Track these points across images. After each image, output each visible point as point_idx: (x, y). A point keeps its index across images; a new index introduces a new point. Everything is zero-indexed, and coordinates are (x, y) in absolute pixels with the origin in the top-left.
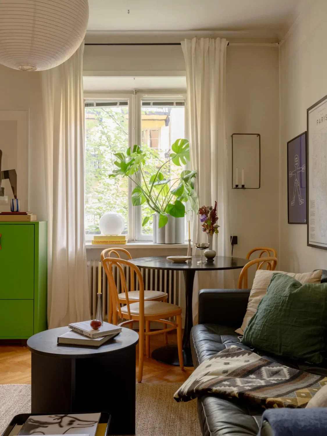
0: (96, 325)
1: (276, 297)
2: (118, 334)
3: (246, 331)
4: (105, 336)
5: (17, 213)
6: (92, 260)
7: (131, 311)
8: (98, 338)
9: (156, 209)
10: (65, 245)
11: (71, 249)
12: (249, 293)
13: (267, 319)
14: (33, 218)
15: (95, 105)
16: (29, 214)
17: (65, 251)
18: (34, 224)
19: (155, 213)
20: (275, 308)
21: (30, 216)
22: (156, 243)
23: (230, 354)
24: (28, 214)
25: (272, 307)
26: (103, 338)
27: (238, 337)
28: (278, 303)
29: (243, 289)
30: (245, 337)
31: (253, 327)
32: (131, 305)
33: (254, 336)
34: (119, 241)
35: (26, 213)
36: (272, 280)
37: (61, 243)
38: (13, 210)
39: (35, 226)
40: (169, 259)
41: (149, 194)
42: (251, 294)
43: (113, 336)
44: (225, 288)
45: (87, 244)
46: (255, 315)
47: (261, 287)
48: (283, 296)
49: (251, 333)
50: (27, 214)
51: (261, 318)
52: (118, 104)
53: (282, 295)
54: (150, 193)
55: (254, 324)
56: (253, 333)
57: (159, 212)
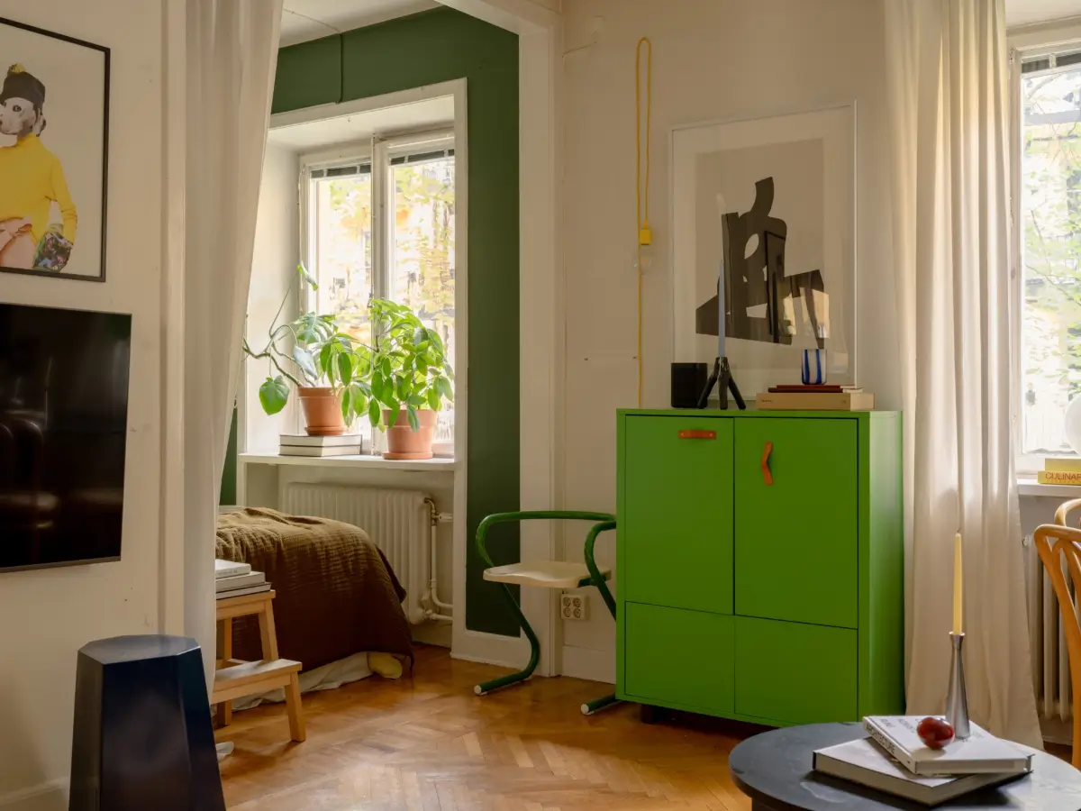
0: (935, 735)
2: (1020, 777)
4: (959, 777)
5: (818, 387)
8: (934, 776)
10: (954, 481)
11: (972, 494)
15: (1053, 62)
16: (849, 391)
17: (956, 498)
18: (857, 419)
21: (849, 395)
24: (844, 391)
26: (948, 781)
35: (838, 387)
37: (943, 476)
38: (806, 381)
39: (859, 422)
43: (995, 780)
50: (841, 391)
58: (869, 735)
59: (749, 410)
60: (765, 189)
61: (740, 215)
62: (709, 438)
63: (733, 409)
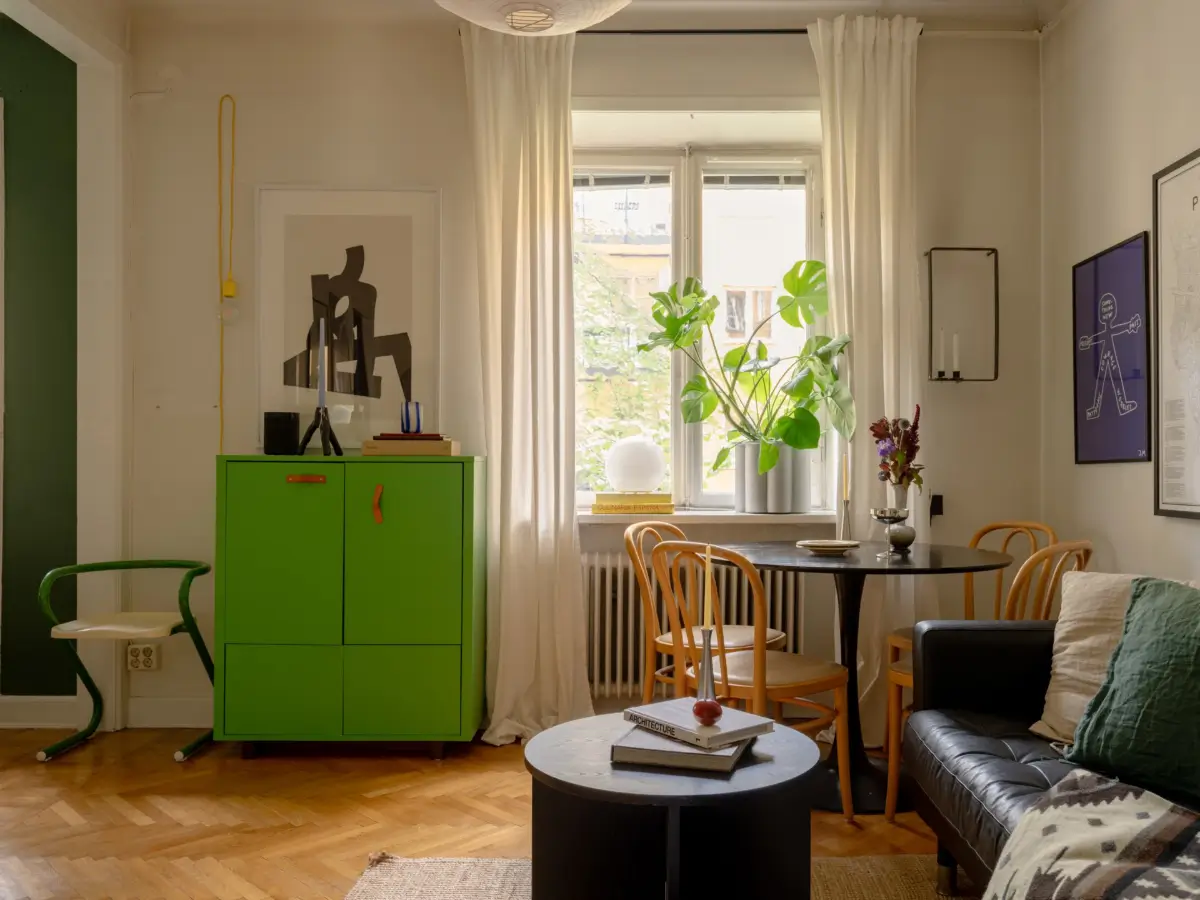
5: (417, 436)
6: (591, 553)
9: (744, 428)
10: (527, 515)
11: (545, 525)
14: (455, 451)
16: (447, 439)
17: (530, 529)
18: (463, 463)
19: (742, 438)
21: (449, 443)
22: (744, 511)
24: (445, 439)
34: (657, 507)
35: (439, 435)
37: (521, 511)
38: (407, 430)
39: (464, 466)
40: (804, 546)
41: (728, 393)
45: (579, 513)
50: (441, 439)
52: (647, 180)
54: (731, 389)
57: (753, 438)
59: (346, 456)
60: (356, 256)
61: (330, 277)
62: (318, 482)
63: (333, 456)
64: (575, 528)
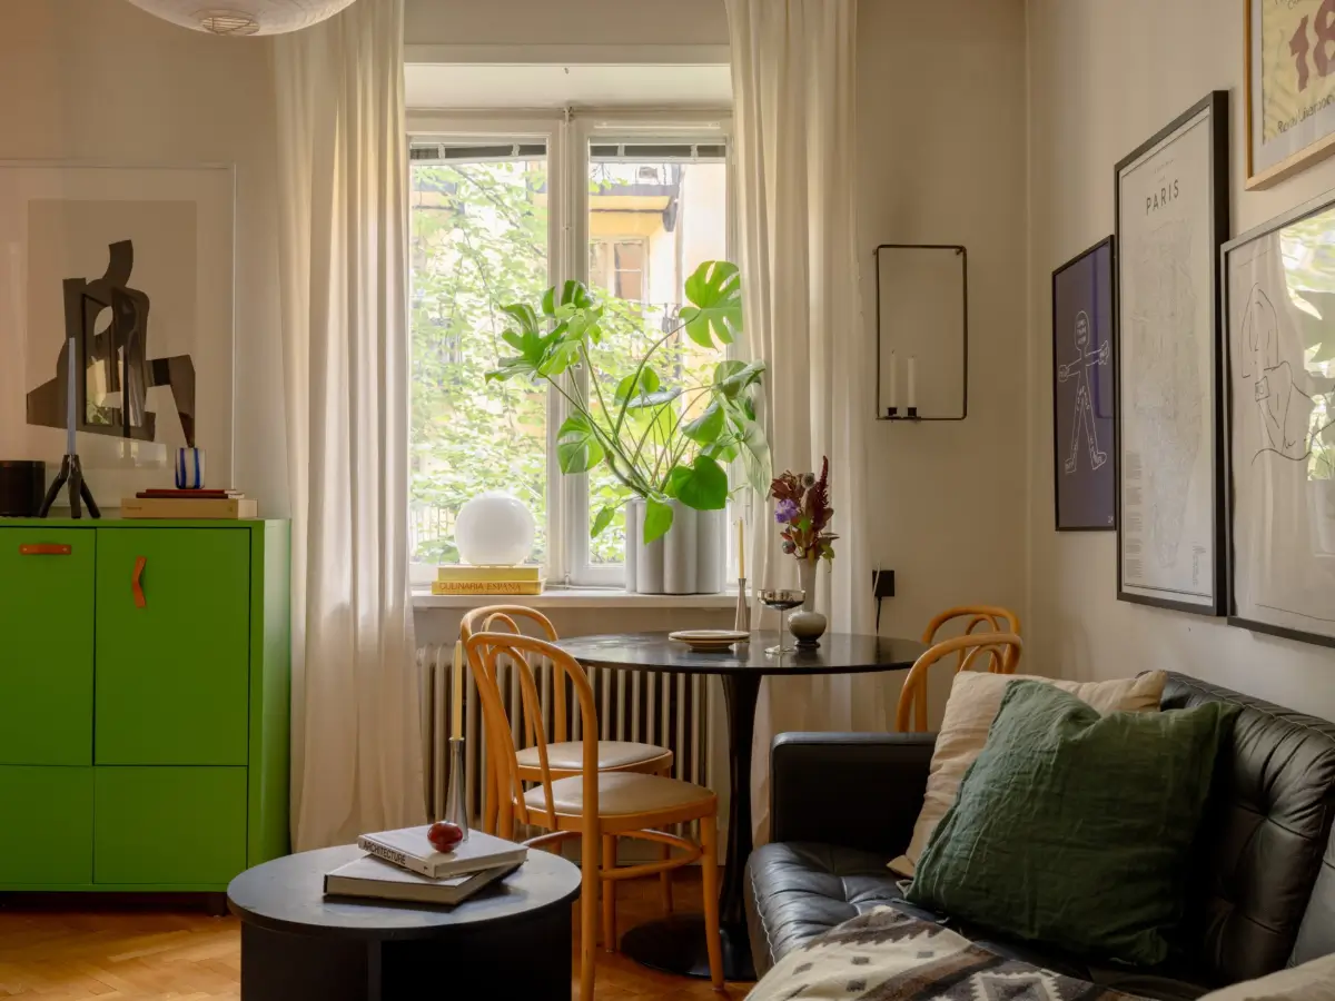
0: (445, 839)
1: (1018, 754)
2: (514, 870)
3: (923, 861)
4: (475, 874)
5: (197, 492)
6: (432, 646)
7: (557, 802)
8: (451, 877)
9: (634, 482)
10: (346, 597)
11: (367, 608)
12: (930, 745)
13: (991, 823)
14: (245, 510)
15: (442, 153)
16: (234, 497)
17: (348, 614)
18: (250, 528)
19: (633, 495)
20: (1015, 789)
21: (236, 502)
22: (635, 591)
23: (872, 933)
24: (230, 497)
25: (1005, 786)
26: (465, 879)
27: (898, 883)
28: (1025, 773)
29: (913, 733)
30: (921, 882)
31: (946, 851)
32: (555, 784)
33: (948, 877)
34: (519, 585)
35: (222, 492)
36: (1004, 703)
37: (335, 589)
38: (182, 485)
39: (252, 532)
40: (677, 638)
41: (611, 437)
42: (938, 748)
43: (498, 874)
44: (854, 730)
45: (415, 593)
46: (952, 812)
47: (971, 726)
48: (1040, 752)
49: (937, 869)
50: (226, 497)
51: (971, 819)
52: (516, 151)
53: (1039, 749)
54: (616, 431)
55: (947, 839)
56: (945, 869)
57: (645, 494)
58: (368, 853)
59: (105, 518)
60: (122, 254)
61: (88, 283)
62: (63, 553)
63: (86, 519)
64: (408, 615)
